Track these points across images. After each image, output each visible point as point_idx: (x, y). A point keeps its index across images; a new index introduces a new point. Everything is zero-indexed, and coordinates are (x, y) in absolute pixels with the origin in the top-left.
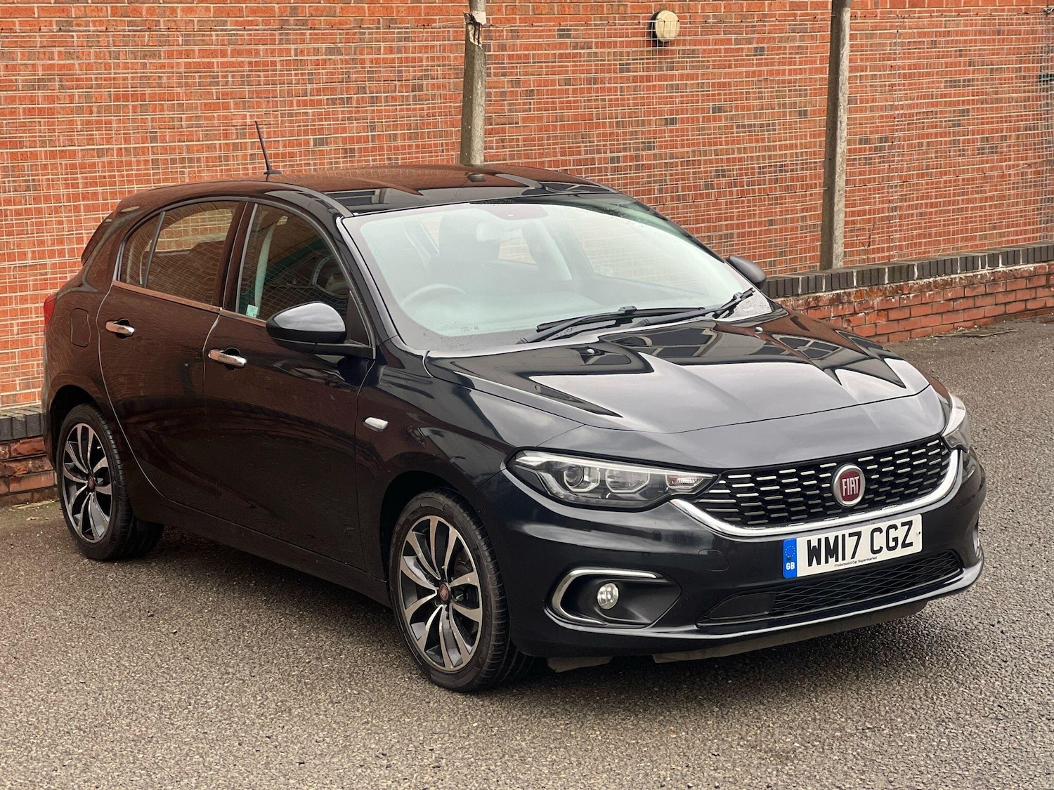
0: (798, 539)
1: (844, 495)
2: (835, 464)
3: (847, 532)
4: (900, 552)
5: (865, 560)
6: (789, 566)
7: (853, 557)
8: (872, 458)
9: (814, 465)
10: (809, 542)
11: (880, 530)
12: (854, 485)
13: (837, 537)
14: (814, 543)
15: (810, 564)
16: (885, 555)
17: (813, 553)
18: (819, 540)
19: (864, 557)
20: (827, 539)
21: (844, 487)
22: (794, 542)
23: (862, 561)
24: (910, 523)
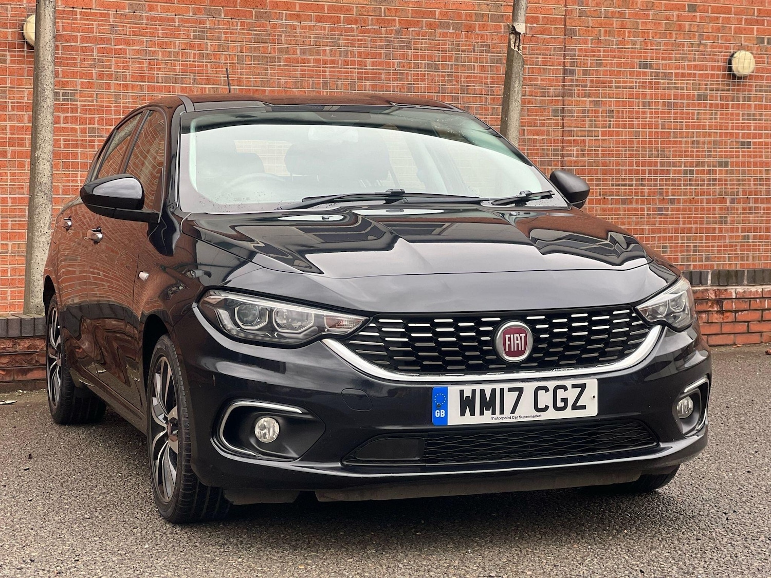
0: (449, 388)
1: (507, 350)
2: (499, 319)
3: (506, 386)
4: (569, 414)
5: (527, 417)
6: (439, 414)
7: (513, 412)
8: (543, 317)
9: (475, 317)
10: (462, 392)
11: (546, 389)
12: (519, 342)
13: (494, 391)
14: (468, 393)
15: (463, 414)
16: (551, 415)
17: (467, 404)
18: (474, 391)
19: (526, 413)
20: (482, 391)
21: (508, 343)
22: (445, 391)
23: (524, 417)
24: (583, 387)
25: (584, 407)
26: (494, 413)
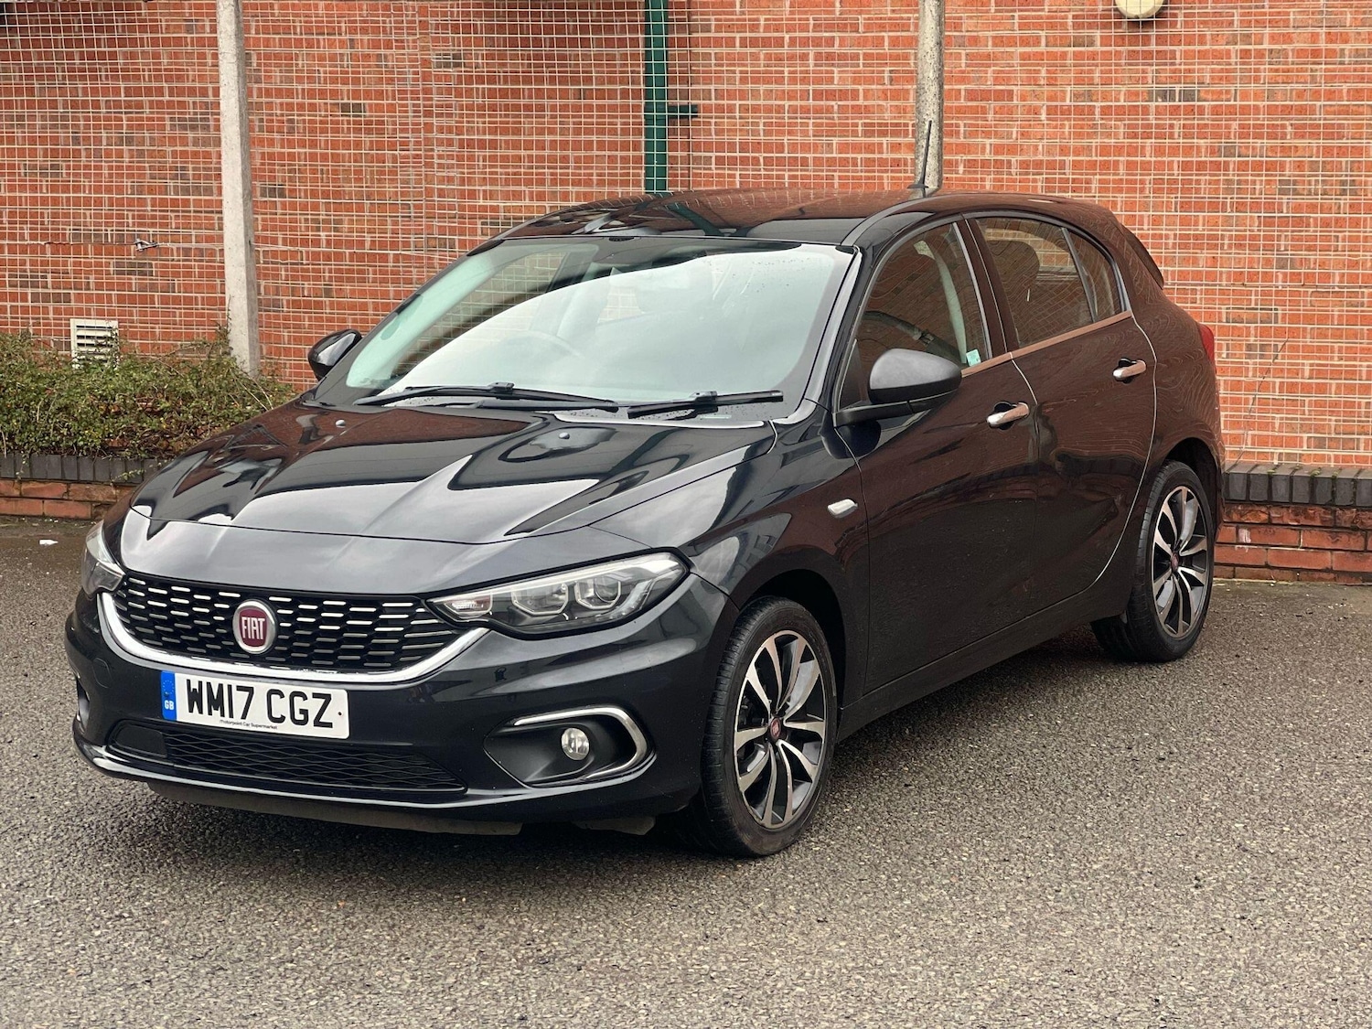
0: (177, 675)
1: (244, 636)
2: (238, 596)
3: (235, 683)
4: (310, 730)
5: (260, 726)
6: (168, 705)
7: (244, 717)
8: (289, 600)
9: (212, 589)
10: (189, 681)
11: (281, 694)
12: (257, 628)
13: (221, 686)
14: (195, 686)
15: (191, 711)
16: (287, 728)
17: (194, 697)
18: (200, 682)
19: (257, 721)
20: (209, 684)
21: (244, 627)
22: (172, 677)
23: (256, 726)
24: (327, 698)
25: (329, 725)
26: (223, 715)
